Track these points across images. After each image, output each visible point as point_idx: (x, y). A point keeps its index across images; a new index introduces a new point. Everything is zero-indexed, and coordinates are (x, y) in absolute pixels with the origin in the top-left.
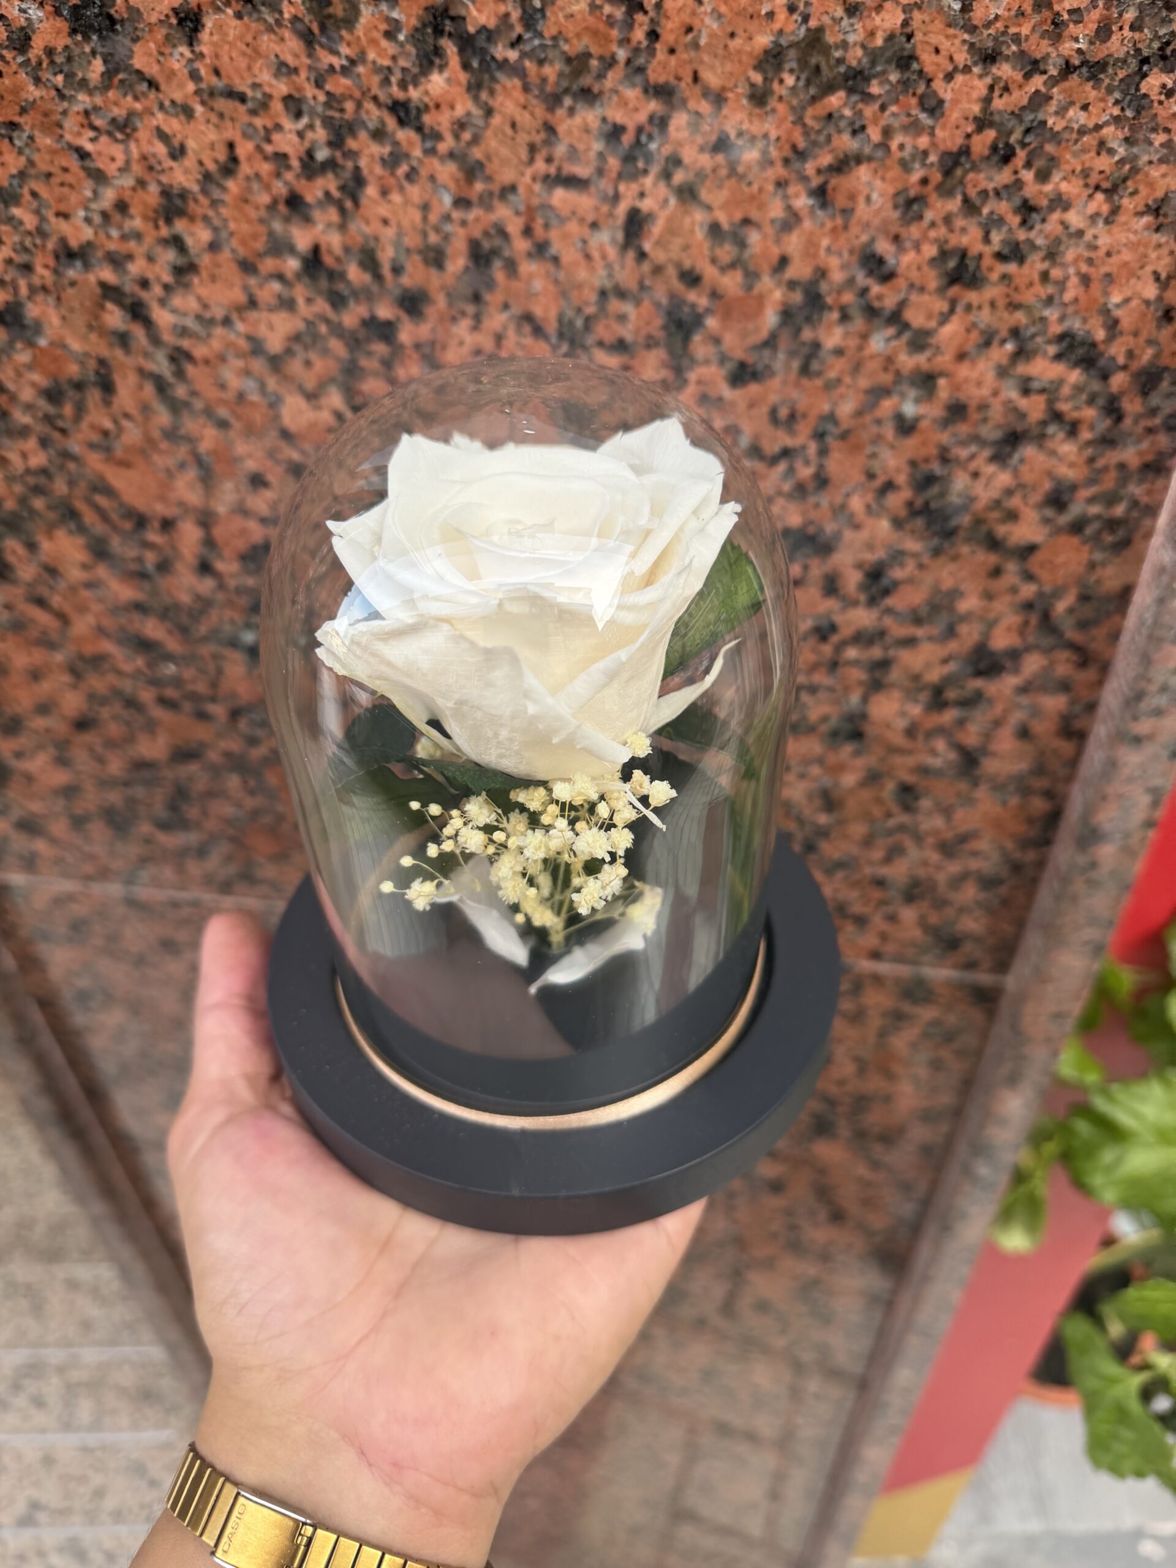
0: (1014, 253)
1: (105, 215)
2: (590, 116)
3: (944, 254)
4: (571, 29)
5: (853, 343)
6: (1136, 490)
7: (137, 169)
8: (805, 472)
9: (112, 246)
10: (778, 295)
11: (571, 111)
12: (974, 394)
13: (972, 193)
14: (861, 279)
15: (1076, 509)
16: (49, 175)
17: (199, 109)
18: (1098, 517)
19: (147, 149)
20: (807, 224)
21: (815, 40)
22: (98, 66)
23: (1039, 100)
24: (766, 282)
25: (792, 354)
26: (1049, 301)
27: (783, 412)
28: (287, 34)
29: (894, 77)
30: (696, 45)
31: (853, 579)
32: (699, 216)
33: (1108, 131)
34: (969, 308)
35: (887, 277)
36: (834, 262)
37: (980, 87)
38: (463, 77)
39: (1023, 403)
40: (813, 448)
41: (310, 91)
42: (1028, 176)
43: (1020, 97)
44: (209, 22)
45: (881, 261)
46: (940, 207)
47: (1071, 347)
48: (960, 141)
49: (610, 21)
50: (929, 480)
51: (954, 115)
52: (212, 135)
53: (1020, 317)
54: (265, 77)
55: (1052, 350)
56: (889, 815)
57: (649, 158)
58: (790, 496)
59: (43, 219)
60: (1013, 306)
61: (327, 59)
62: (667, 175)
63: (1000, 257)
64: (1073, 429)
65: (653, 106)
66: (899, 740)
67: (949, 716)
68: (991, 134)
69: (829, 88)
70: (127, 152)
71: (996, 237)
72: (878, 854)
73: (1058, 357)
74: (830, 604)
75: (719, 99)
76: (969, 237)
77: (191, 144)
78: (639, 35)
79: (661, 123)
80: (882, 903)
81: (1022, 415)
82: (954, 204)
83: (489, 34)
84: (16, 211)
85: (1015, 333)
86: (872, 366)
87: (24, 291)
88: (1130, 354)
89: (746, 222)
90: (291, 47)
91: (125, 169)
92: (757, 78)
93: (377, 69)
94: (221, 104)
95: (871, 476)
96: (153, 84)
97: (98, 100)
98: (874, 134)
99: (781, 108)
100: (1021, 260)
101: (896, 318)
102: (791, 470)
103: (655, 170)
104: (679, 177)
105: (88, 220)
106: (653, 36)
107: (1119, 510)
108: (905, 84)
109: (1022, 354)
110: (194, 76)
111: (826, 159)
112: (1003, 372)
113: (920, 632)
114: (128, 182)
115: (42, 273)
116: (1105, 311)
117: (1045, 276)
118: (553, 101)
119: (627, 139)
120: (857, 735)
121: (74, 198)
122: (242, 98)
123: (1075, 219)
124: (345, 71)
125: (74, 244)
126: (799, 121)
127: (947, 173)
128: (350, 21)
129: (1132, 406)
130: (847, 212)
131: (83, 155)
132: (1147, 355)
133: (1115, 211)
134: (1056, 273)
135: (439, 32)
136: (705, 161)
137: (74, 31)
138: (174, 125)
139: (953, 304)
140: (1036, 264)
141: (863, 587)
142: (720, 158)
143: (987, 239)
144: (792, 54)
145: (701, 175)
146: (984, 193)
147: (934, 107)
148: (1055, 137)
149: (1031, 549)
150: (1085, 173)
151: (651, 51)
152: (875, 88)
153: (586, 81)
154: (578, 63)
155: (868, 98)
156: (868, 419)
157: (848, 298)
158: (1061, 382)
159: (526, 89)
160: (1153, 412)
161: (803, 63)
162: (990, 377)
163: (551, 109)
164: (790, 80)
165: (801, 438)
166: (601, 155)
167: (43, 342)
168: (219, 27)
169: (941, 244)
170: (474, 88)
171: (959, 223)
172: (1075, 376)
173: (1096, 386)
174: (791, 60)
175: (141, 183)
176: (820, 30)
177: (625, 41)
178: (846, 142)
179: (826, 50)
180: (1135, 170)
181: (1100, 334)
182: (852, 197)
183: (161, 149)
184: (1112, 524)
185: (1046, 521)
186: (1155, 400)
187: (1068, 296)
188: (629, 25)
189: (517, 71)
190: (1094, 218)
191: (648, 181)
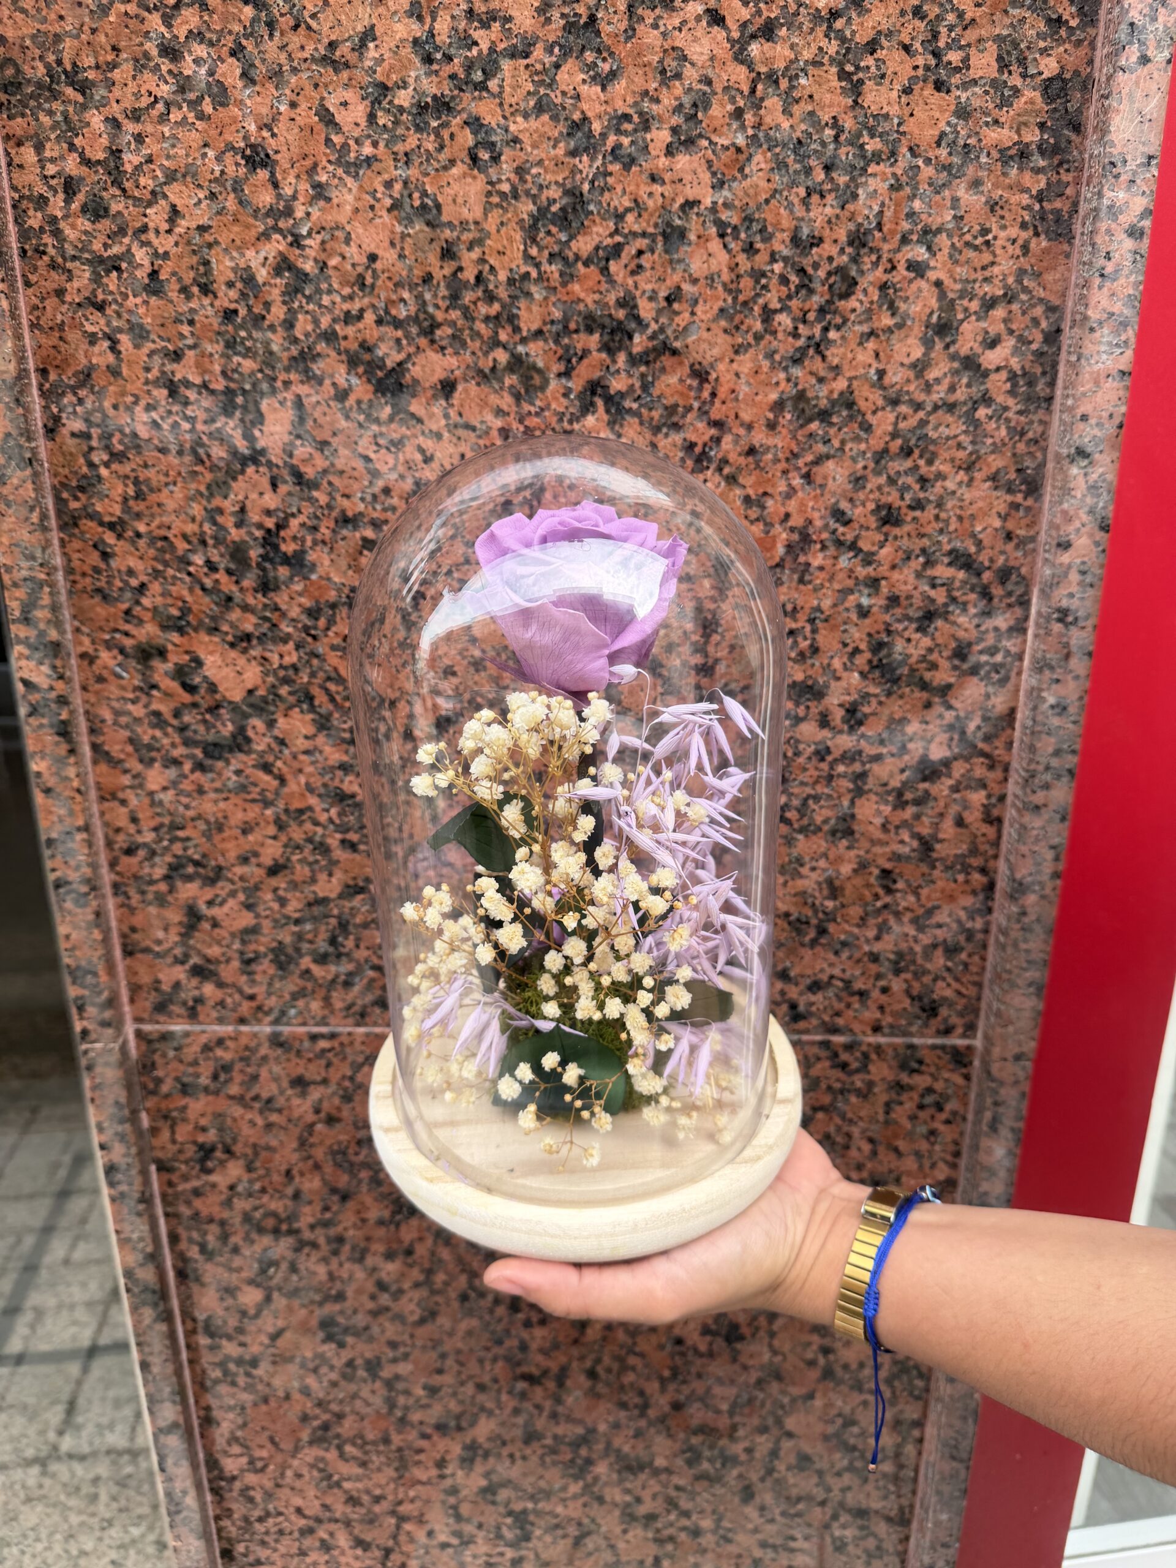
0: (918, 505)
1: (375, 497)
2: (677, 438)
3: (879, 508)
4: (668, 391)
5: (829, 562)
6: (1008, 644)
7: (401, 469)
8: (804, 644)
9: (375, 515)
10: (784, 536)
11: (667, 435)
12: (902, 589)
13: (892, 473)
14: (833, 524)
15: (973, 659)
16: (342, 472)
17: (446, 435)
18: (987, 663)
19: (408, 456)
20: (800, 494)
21: (801, 396)
22: (388, 410)
23: (923, 423)
24: (778, 528)
25: (793, 571)
26: (941, 531)
27: (789, 607)
28: (506, 394)
29: (845, 413)
30: (737, 399)
31: (838, 715)
32: (738, 492)
33: (962, 438)
34: (896, 538)
35: (847, 523)
36: (816, 515)
37: (891, 417)
38: (606, 417)
39: (932, 593)
40: (808, 628)
41: (515, 425)
42: (921, 462)
43: (913, 422)
44: (460, 387)
45: (843, 513)
46: (874, 482)
47: (957, 558)
48: (882, 445)
49: (690, 387)
50: (881, 645)
51: (879, 432)
52: (452, 450)
53: (926, 542)
54: (489, 417)
55: (946, 560)
56: (877, 897)
57: (710, 460)
58: (795, 661)
59: (333, 498)
60: (922, 536)
61: (526, 407)
62: (720, 469)
63: (911, 507)
64: (964, 606)
65: (713, 431)
66: (878, 834)
67: (910, 810)
68: (899, 442)
69: (810, 420)
70: (397, 459)
71: (908, 497)
72: (871, 933)
73: (950, 564)
74: (826, 733)
75: (749, 427)
76: (892, 497)
77: (438, 455)
78: (706, 394)
79: (718, 440)
80: (879, 976)
81: (933, 601)
82: (882, 480)
83: (622, 395)
84: (315, 494)
85: (923, 551)
86: (841, 576)
87: (309, 543)
88: (992, 560)
89: (765, 494)
90: (506, 401)
91: (394, 469)
92: (771, 416)
93: (556, 413)
94: (461, 432)
95: (845, 645)
96: (420, 421)
97: (384, 429)
98: (836, 443)
99: (784, 431)
100: (923, 509)
101: (853, 546)
102: (796, 642)
103: (713, 466)
104: (727, 470)
105: (362, 499)
106: (714, 395)
107: (999, 658)
108: (851, 417)
109: (929, 563)
110: (446, 416)
111: (810, 458)
112: (919, 575)
113: (885, 751)
114: (393, 476)
115: (325, 532)
116: (973, 535)
117: (937, 517)
118: (656, 430)
119: (698, 450)
120: (849, 833)
121: (356, 486)
122: (474, 429)
123: (950, 485)
124: (537, 414)
125: (350, 514)
126: (794, 437)
127: (877, 462)
128: (543, 388)
129: (997, 591)
130: (822, 486)
131: (367, 459)
132: (1001, 560)
133: (971, 480)
134: (943, 515)
135: (594, 393)
136: (742, 461)
137: (376, 391)
138: (428, 444)
139: (886, 535)
140: (931, 511)
141: (845, 721)
142: (750, 459)
143: (902, 498)
144: (789, 404)
145: (739, 469)
146: (898, 473)
147: (868, 428)
148: (934, 442)
149: (949, 686)
150: (952, 460)
151: (712, 403)
152: (835, 419)
153: (675, 419)
154: (671, 410)
155: (831, 424)
156: (841, 608)
157: (825, 535)
158: (953, 579)
159: (641, 423)
160: (1010, 594)
161: (795, 408)
162: (911, 578)
163: (655, 434)
164: (788, 416)
165: (801, 622)
166: (683, 460)
167: (314, 577)
168: (466, 390)
169: (877, 501)
170: (611, 424)
171: (886, 489)
172: (961, 575)
173: (974, 580)
174: (789, 405)
175: (402, 477)
176: (804, 391)
177: (698, 398)
178: (821, 448)
179: (808, 401)
180: (979, 458)
181: (973, 549)
182: (825, 478)
183: (418, 457)
184: (996, 668)
185: (955, 668)
186: (1010, 586)
187: (952, 528)
188: (700, 389)
189: (637, 414)
190: (960, 483)
191: (709, 473)
